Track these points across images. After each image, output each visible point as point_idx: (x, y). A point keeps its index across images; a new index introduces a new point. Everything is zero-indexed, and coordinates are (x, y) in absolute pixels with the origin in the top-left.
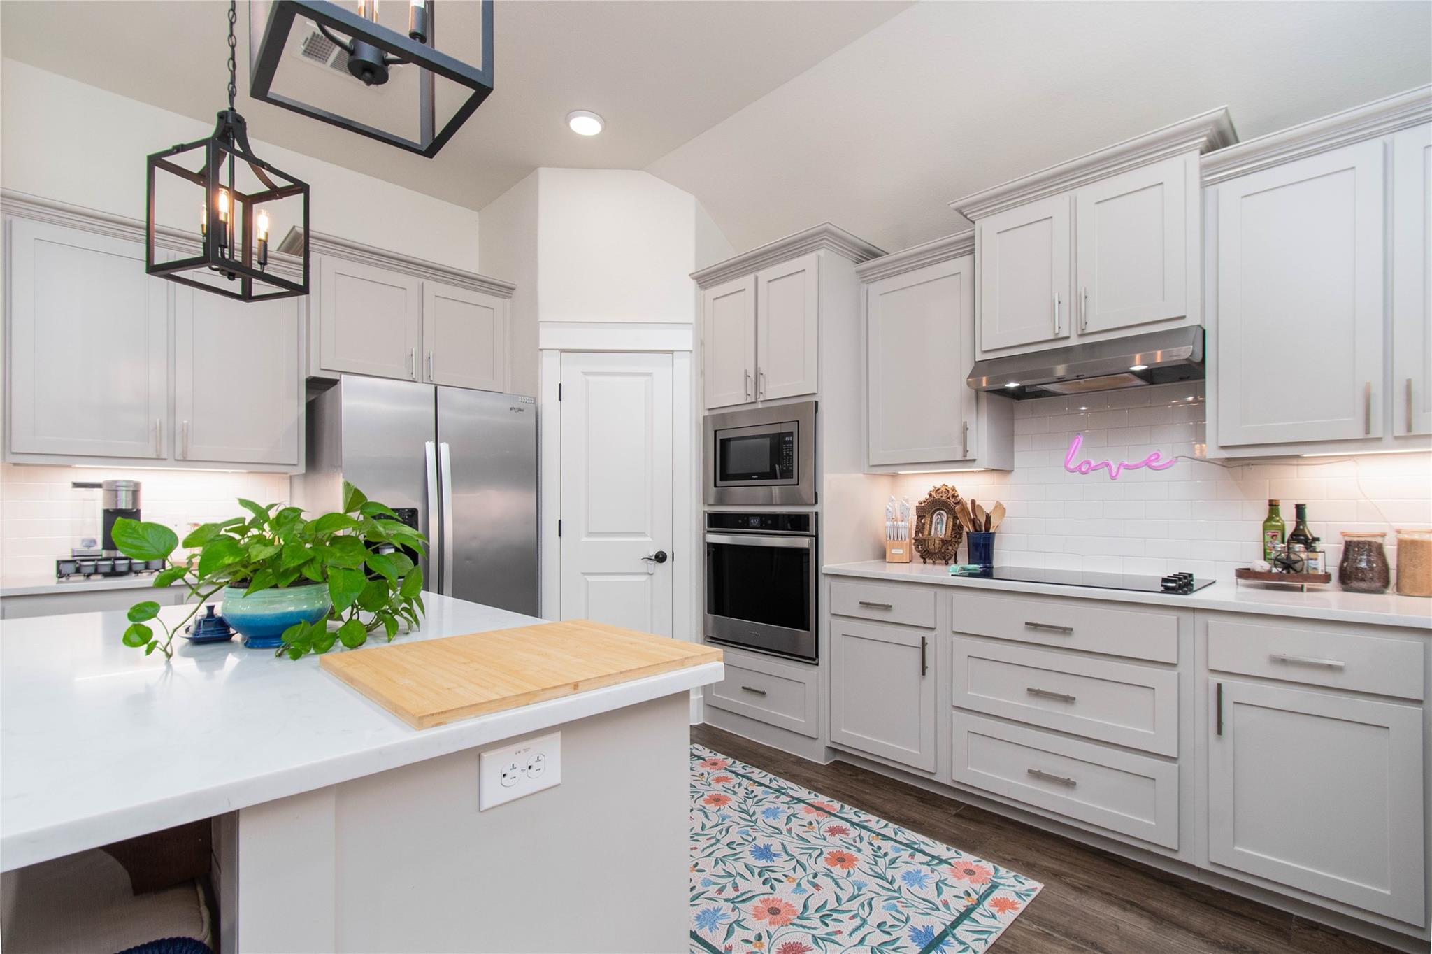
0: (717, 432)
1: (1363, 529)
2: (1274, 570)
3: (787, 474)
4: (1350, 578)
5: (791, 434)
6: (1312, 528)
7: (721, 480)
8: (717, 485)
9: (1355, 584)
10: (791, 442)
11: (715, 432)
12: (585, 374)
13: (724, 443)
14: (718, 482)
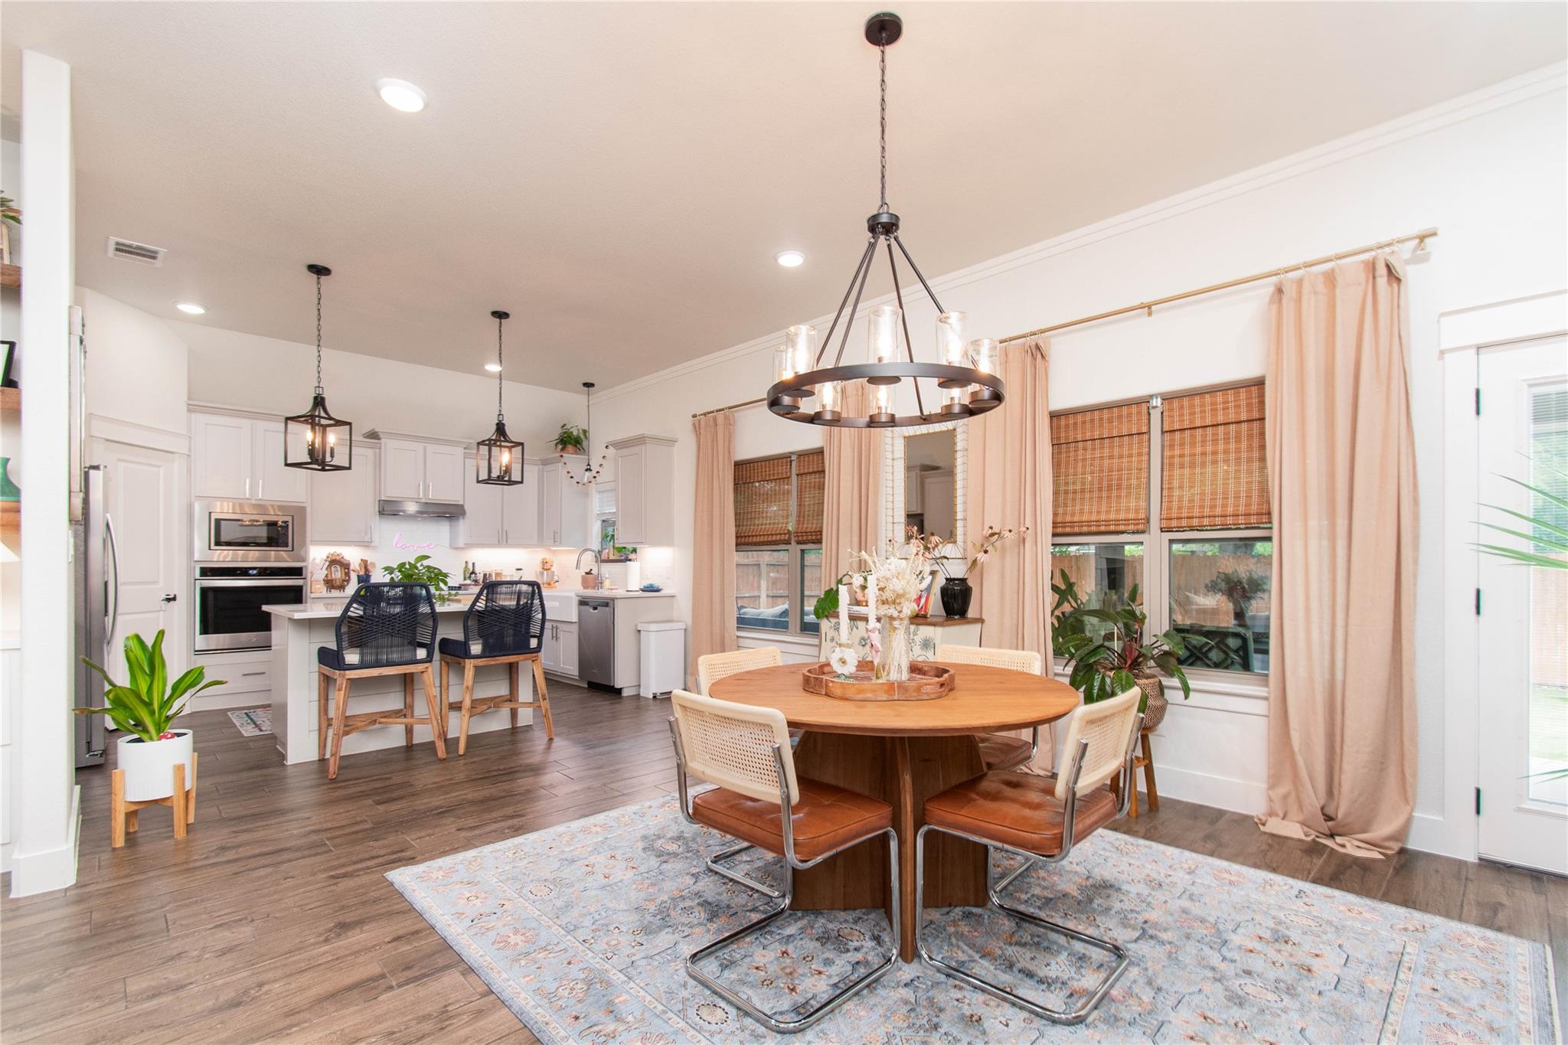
0: (213, 513)
3: (284, 544)
5: (287, 522)
7: (214, 544)
8: (211, 548)
10: (287, 526)
11: (211, 512)
12: (119, 460)
13: (218, 521)
14: (213, 547)
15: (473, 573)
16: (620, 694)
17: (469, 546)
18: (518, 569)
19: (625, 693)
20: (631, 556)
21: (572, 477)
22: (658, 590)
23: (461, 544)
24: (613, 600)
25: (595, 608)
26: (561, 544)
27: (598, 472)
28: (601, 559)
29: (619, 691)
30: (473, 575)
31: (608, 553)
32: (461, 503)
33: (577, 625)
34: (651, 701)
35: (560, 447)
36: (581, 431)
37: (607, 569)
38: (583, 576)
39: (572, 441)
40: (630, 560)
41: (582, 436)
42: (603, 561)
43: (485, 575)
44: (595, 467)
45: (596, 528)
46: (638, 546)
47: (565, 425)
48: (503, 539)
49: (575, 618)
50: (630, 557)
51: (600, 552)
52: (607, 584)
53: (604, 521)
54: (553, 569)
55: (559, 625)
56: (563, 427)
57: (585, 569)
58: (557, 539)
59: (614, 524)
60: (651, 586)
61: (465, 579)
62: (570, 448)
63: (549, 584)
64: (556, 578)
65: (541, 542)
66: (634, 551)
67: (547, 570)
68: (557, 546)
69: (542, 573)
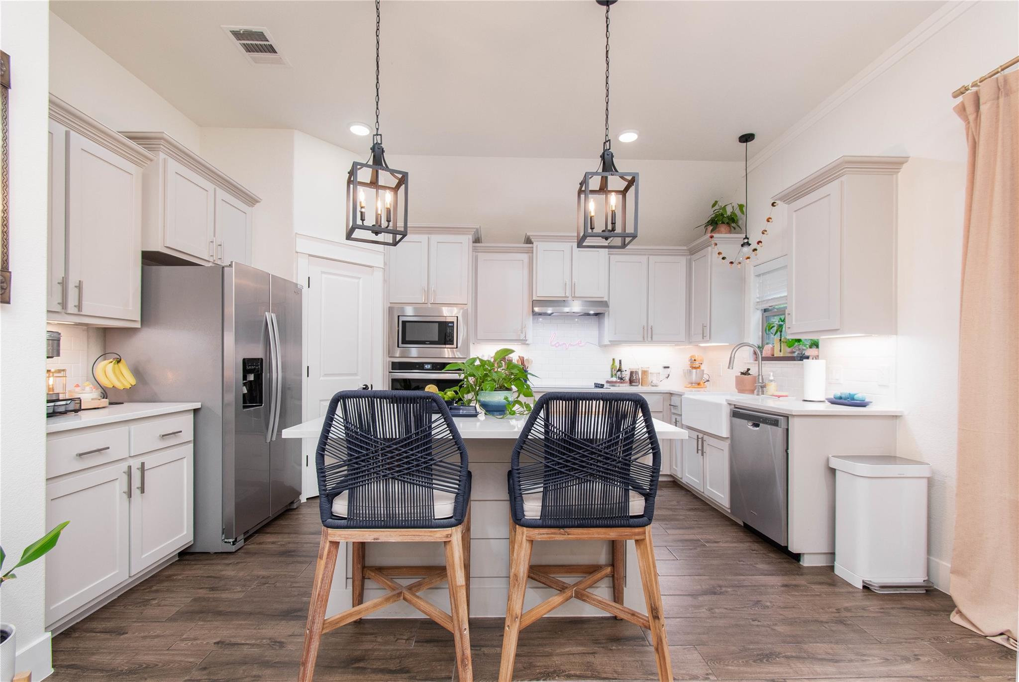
0: (400, 317)
1: (634, 367)
2: (619, 381)
3: (451, 342)
4: (632, 382)
5: (453, 323)
6: (623, 368)
7: (402, 343)
8: (399, 346)
9: (634, 384)
10: (453, 326)
11: (399, 316)
12: (323, 272)
13: (404, 323)
14: (400, 345)
15: (620, 370)
16: (799, 560)
17: (615, 343)
18: (665, 367)
19: (806, 562)
20: (809, 352)
21: (724, 258)
22: (863, 404)
23: (606, 342)
24: (787, 417)
25: (757, 425)
26: (710, 339)
27: (759, 242)
28: (762, 356)
29: (797, 557)
30: (619, 373)
31: (773, 349)
32: (605, 299)
33: (729, 442)
34: (859, 596)
35: (710, 228)
36: (736, 206)
37: (771, 370)
38: (737, 377)
39: (726, 220)
40: (808, 358)
41: (737, 212)
42: (765, 359)
43: (632, 373)
44: (753, 241)
45: (755, 319)
46: (822, 338)
47: (716, 202)
48: (648, 336)
49: (725, 432)
50: (807, 354)
51: (761, 348)
52: (772, 388)
53: (765, 310)
54: (703, 367)
55: (705, 437)
56: (714, 205)
57: (739, 367)
58: (706, 334)
59: (782, 312)
60: (852, 397)
61: (612, 376)
62: (723, 228)
63: (699, 384)
64: (706, 377)
65: (689, 338)
66: (815, 344)
67: (695, 368)
68: (707, 342)
69: (690, 372)
